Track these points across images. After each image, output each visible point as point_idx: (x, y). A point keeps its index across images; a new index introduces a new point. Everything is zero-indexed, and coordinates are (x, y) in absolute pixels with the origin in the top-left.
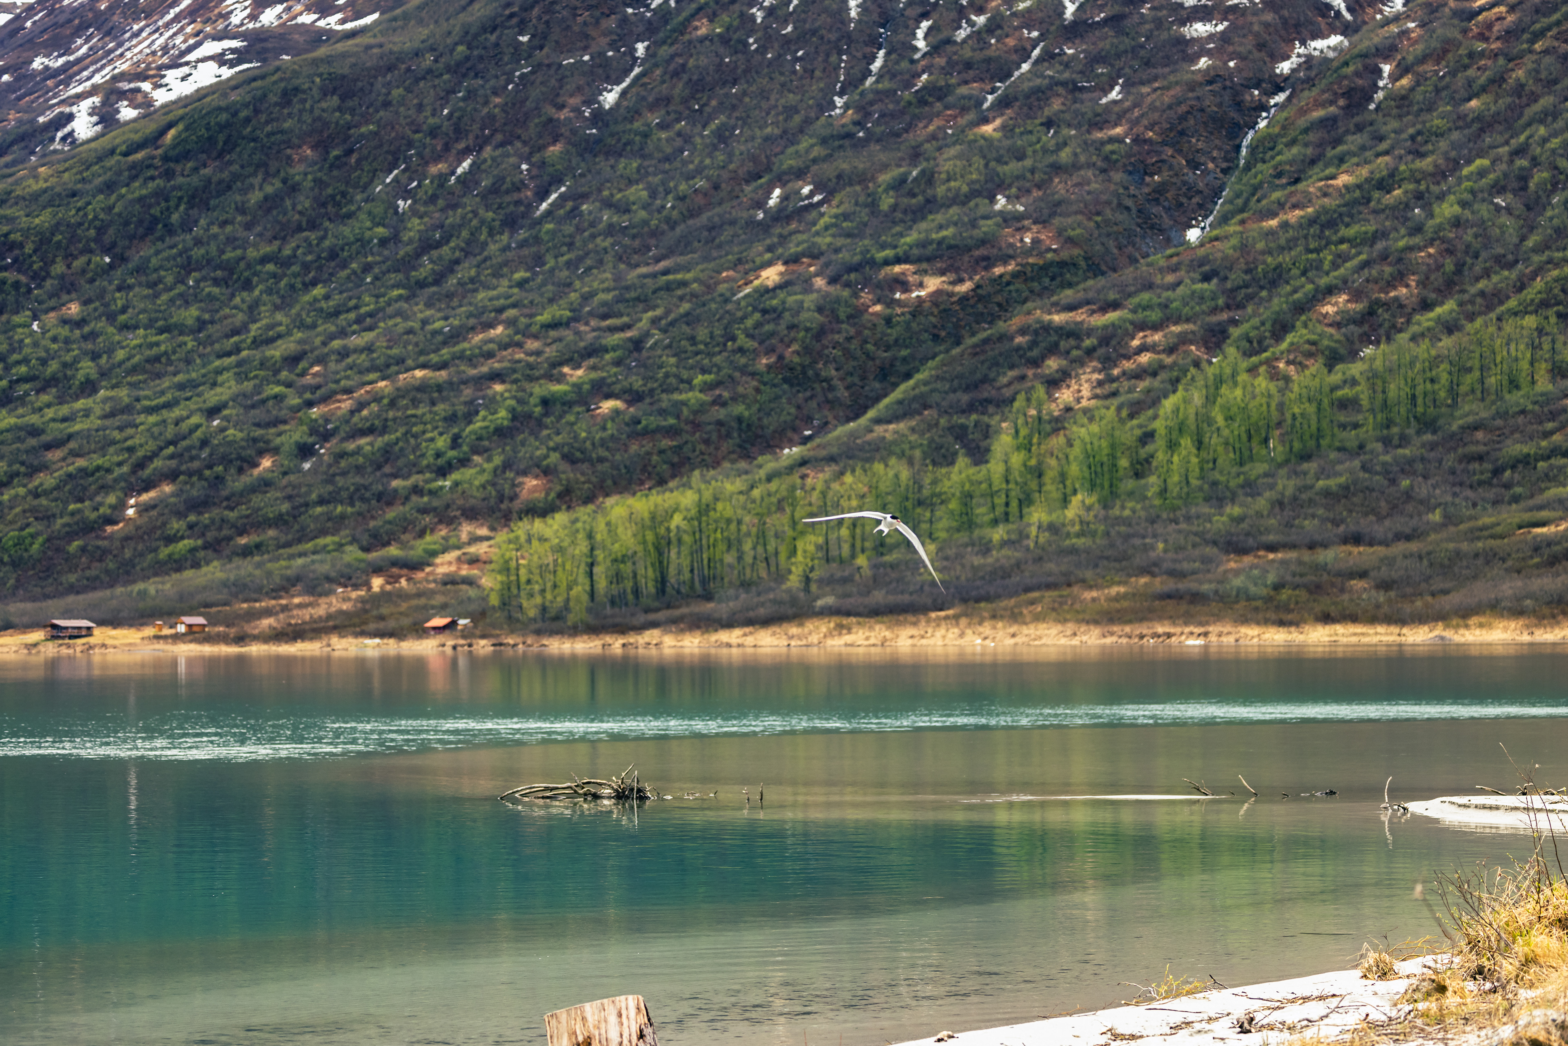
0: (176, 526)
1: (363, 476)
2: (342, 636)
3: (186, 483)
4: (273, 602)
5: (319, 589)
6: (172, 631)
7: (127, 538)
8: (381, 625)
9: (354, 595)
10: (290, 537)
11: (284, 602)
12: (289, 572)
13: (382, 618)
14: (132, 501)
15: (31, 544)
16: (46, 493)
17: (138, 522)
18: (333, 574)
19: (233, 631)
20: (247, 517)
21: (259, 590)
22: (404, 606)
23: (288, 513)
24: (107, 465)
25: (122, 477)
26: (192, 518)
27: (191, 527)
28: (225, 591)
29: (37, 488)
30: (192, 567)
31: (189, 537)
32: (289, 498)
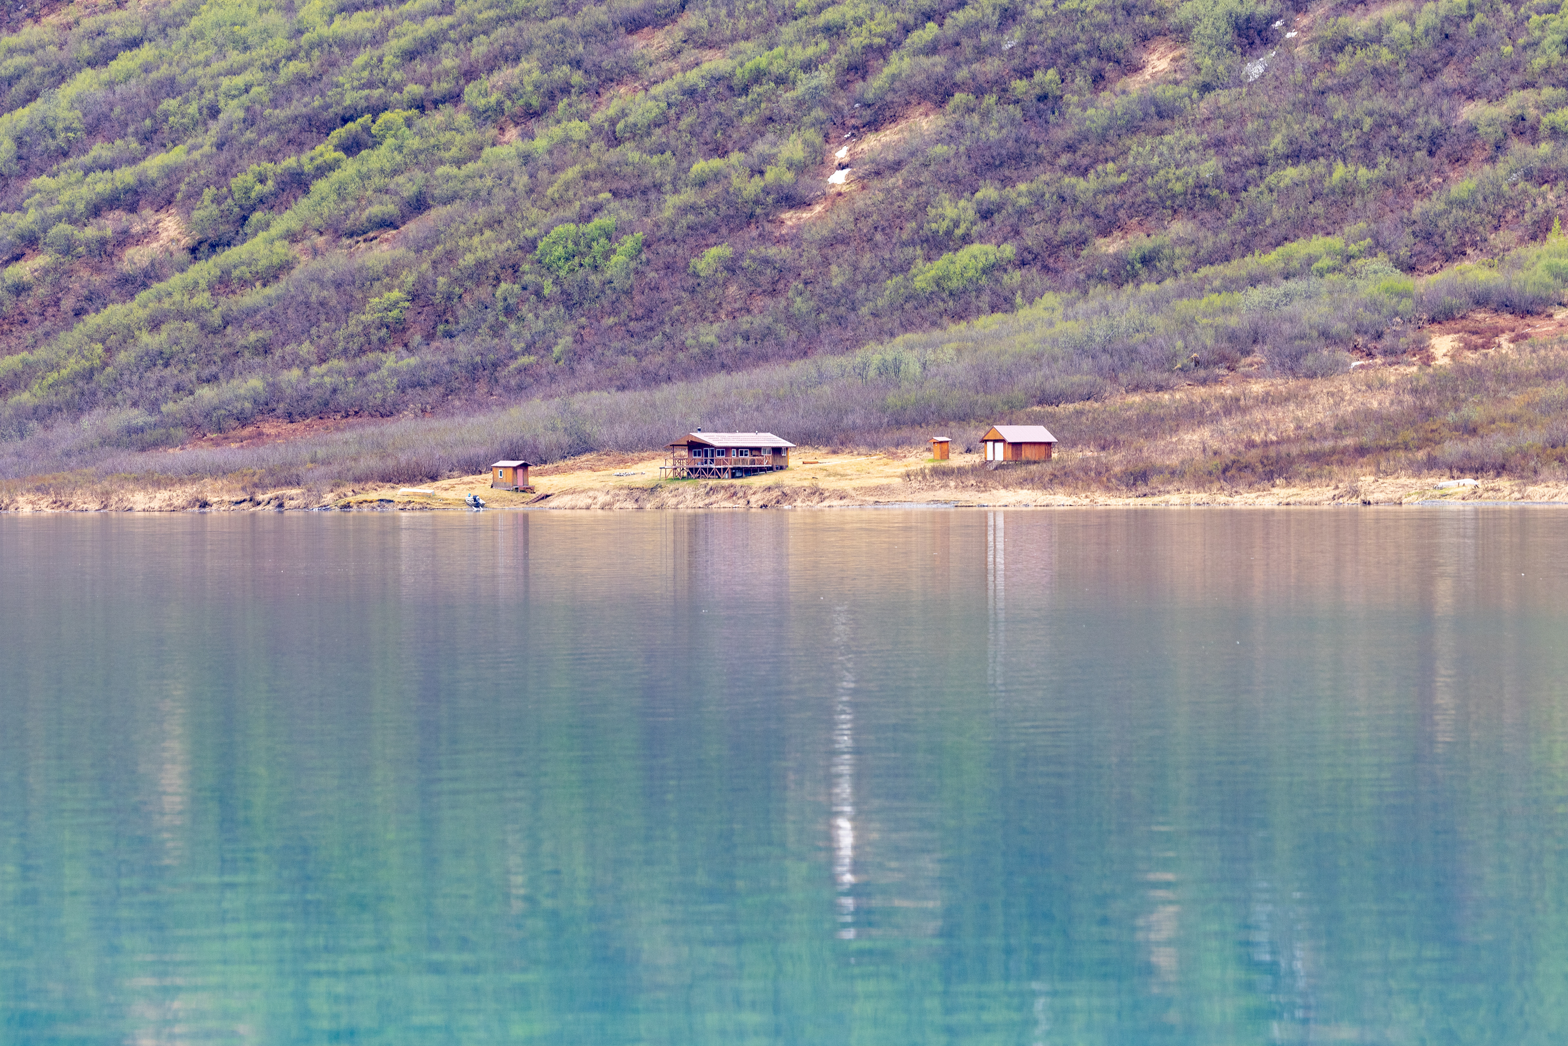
0: (950, 212)
1: (1392, 94)
2: (1380, 473)
3: (970, 110)
4: (1201, 392)
5: (1309, 361)
6: (974, 459)
7: (836, 240)
8: (1474, 445)
9: (1392, 374)
10: (1224, 237)
11: (1227, 391)
12: (1233, 321)
13: (1470, 430)
14: (842, 154)
15: (606, 256)
16: (636, 134)
17: (860, 204)
18: (1339, 327)
19: (1117, 460)
20: (1120, 190)
21: (1166, 362)
22: (1517, 401)
23: (1217, 183)
24: (778, 68)
25: (815, 97)
26: (988, 192)
27: (986, 214)
28: (1087, 364)
29: (613, 122)
30: (994, 309)
31: (982, 238)
32: (1219, 144)
